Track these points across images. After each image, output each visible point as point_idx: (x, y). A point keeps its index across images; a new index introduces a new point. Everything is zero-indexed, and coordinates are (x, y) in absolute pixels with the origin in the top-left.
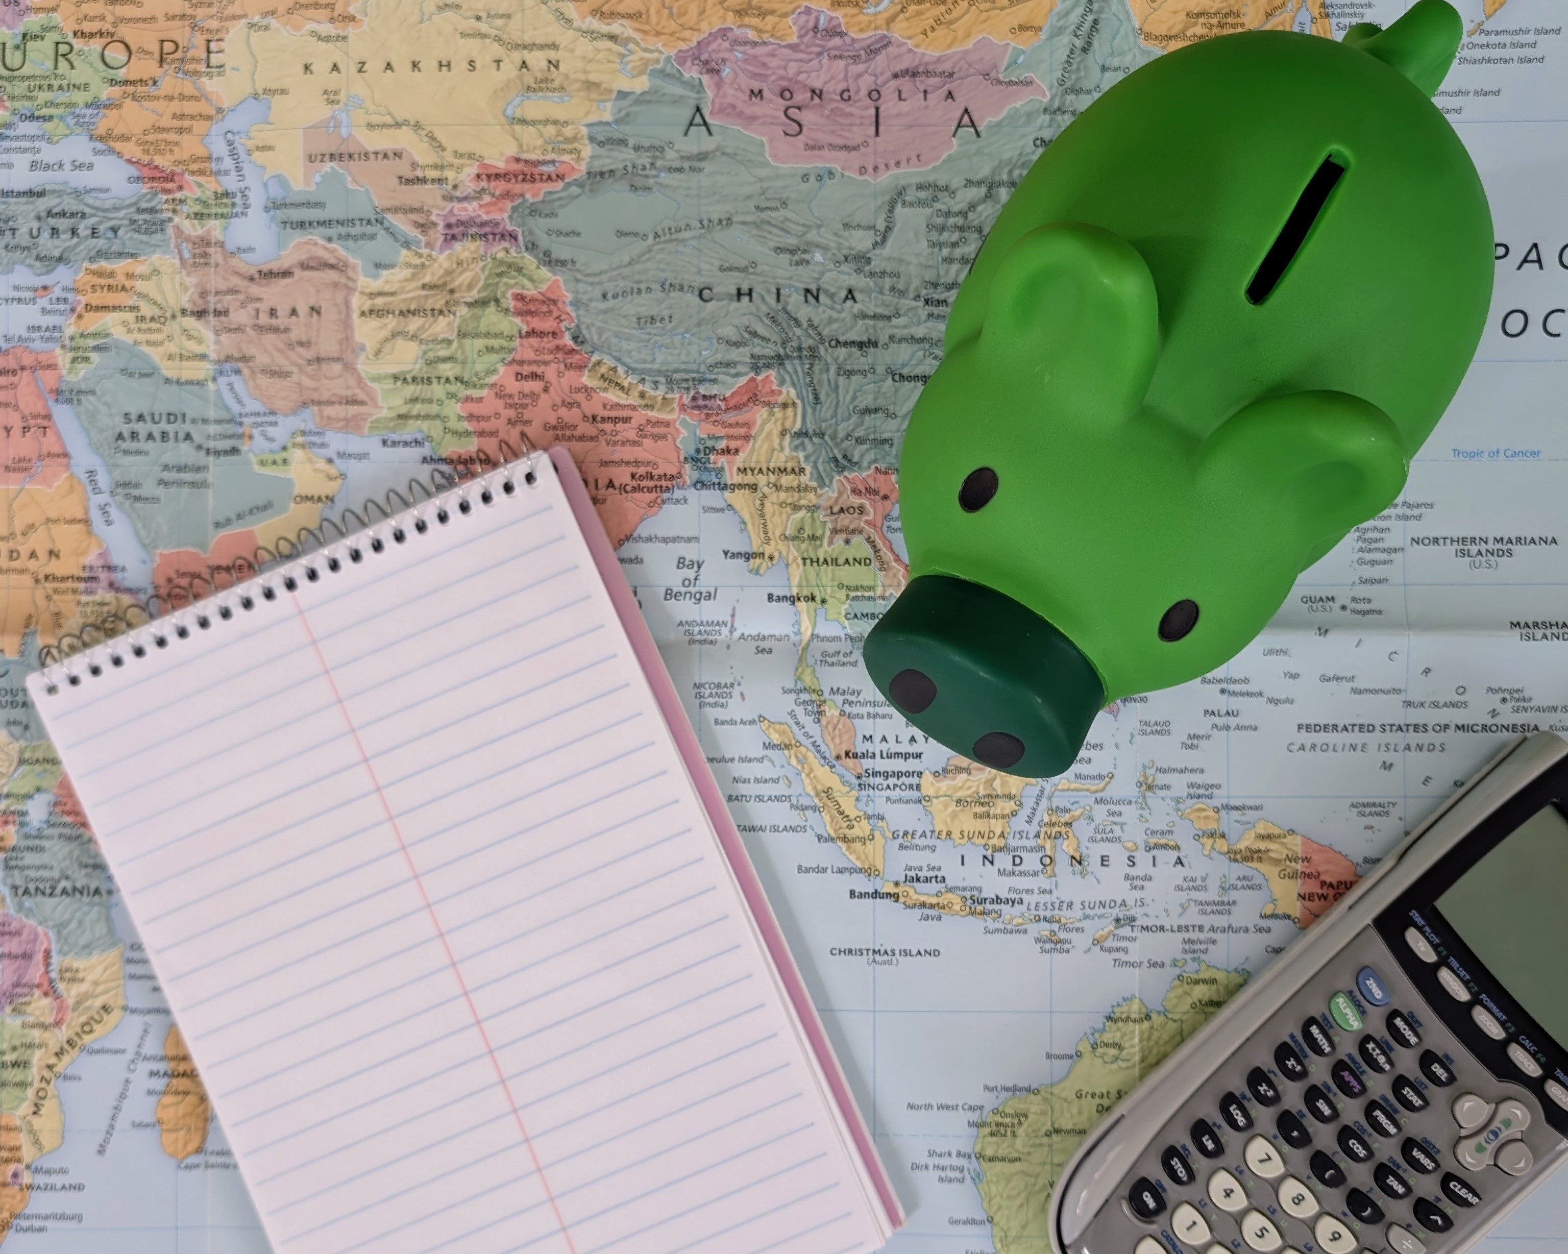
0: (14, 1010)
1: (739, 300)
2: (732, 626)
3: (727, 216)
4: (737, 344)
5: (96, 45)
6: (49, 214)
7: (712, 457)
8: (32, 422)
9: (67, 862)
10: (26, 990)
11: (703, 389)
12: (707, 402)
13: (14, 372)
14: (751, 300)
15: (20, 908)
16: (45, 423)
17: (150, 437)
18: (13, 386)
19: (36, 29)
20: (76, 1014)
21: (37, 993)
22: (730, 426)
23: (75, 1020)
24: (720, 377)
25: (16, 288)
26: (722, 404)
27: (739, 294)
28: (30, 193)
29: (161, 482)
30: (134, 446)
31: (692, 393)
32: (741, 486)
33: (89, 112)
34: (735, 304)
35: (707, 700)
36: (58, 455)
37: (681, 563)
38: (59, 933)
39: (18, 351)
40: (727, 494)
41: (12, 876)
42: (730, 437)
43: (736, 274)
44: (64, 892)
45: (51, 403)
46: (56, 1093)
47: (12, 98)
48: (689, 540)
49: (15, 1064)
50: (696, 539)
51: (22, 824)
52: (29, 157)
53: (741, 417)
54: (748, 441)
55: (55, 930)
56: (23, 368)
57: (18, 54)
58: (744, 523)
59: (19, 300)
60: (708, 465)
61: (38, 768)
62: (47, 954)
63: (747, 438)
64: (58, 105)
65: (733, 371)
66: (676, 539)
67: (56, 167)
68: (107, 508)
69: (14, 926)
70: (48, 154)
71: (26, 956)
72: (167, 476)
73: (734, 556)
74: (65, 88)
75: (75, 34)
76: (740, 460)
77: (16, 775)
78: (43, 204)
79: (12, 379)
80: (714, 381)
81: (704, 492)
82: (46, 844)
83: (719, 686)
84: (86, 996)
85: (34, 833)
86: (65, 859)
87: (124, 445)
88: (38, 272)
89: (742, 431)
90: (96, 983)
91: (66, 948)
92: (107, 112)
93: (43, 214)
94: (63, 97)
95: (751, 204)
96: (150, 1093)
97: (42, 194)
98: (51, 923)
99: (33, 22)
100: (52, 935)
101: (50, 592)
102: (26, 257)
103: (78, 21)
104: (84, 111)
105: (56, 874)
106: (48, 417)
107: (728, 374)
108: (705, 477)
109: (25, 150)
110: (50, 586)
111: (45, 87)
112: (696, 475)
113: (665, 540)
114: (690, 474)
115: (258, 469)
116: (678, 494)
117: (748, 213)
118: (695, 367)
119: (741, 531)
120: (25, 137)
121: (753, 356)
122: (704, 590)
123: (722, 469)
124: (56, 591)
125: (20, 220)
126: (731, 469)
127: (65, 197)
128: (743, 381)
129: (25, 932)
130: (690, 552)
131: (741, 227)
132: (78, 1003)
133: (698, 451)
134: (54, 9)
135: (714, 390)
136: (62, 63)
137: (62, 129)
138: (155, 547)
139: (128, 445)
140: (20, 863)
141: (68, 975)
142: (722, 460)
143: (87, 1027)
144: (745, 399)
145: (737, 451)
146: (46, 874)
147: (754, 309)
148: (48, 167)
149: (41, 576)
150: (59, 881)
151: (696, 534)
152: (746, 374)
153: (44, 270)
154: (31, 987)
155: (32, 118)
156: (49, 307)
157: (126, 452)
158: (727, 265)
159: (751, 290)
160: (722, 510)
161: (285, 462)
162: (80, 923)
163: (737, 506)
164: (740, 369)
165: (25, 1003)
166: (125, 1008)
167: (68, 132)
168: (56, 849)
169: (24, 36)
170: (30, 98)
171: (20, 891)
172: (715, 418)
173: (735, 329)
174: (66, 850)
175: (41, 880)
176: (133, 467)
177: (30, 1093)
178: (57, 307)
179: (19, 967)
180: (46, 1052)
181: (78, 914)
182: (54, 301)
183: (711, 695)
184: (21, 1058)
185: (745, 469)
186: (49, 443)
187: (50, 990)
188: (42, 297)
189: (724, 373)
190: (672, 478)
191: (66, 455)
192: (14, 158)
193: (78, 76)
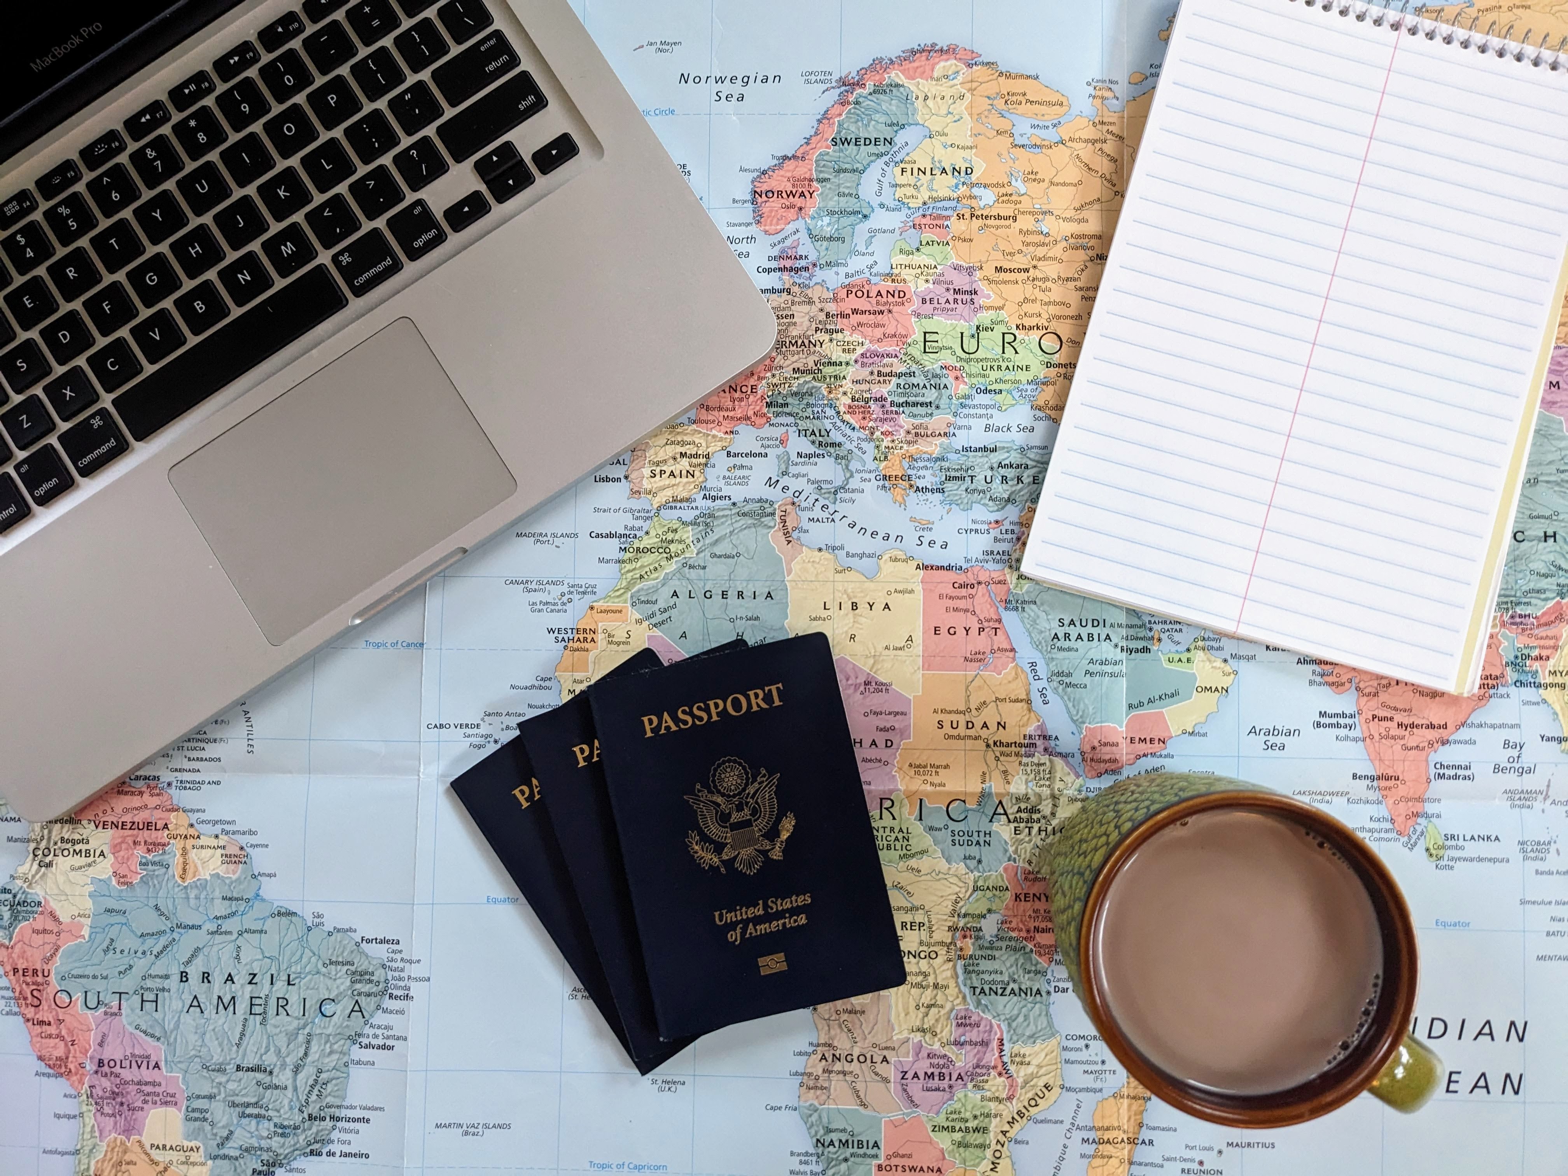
0: (974, 1086)
1: (1545, 541)
2: (1547, 794)
3: (1535, 476)
4: (1546, 576)
5: (1035, 335)
6: (1000, 465)
7: (1528, 662)
8: (986, 624)
9: (1014, 968)
10: (984, 1071)
11: (1519, 610)
12: (1523, 620)
13: (972, 586)
14: (1555, 541)
15: (979, 1004)
16: (997, 625)
17: (1079, 637)
18: (972, 597)
19: (988, 323)
20: (1023, 1091)
21: (993, 1073)
22: (1542, 638)
23: (1024, 1096)
24: (1533, 601)
25: (974, 522)
26: (1535, 621)
27: (1546, 536)
28: (985, 449)
29: (1087, 672)
30: (1067, 644)
31: (1510, 612)
32: (1552, 685)
33: (1029, 387)
34: (1543, 544)
35: (1529, 855)
36: (1006, 650)
37: (1506, 744)
38: (1009, 1025)
39: (976, 570)
40: (1541, 691)
41: (970, 979)
42: (1543, 647)
43: (1543, 521)
44: (1013, 992)
45: (1001, 610)
46: (1008, 1154)
47: (970, 375)
48: (1512, 726)
49: (976, 1130)
50: (1518, 726)
51: (978, 938)
52: (984, 421)
53: (1551, 631)
54: (1557, 650)
55: (1006, 1022)
56: (979, 583)
57: (974, 342)
58: (1555, 713)
59: (976, 531)
60: (1524, 668)
61: (989, 894)
62: (1001, 1042)
63: (1555, 648)
64: (1005, 382)
65: (1543, 596)
66: (1502, 726)
67: (1005, 429)
68: (1044, 691)
69: (975, 1018)
70: (999, 419)
71: (985, 1044)
72: (1092, 668)
73: (1548, 739)
74: (1011, 369)
75: (1018, 327)
76: (1551, 664)
77: (971, 899)
78: (995, 458)
79: (970, 591)
80: (1528, 604)
81: (1523, 689)
82: (997, 954)
83: (1539, 843)
84: (1033, 1076)
85: (987, 945)
86: (1011, 966)
87: (1059, 644)
88: (991, 509)
89: (1551, 643)
90: (1039, 1066)
91: (1015, 1038)
92: (1044, 387)
93: (995, 465)
94: (1010, 376)
95: (1553, 469)
96: (1083, 1156)
97: (994, 450)
98: (1003, 1018)
99: (985, 317)
100: (1004, 1027)
101: (998, 754)
102: (982, 498)
103: (1020, 317)
104: (1026, 387)
105: (1006, 978)
106: (999, 621)
107: (1539, 599)
108: (1523, 678)
109: (981, 416)
110: (998, 750)
111: (995, 368)
112: (1515, 676)
113: (1493, 726)
114: (1511, 675)
115: (1166, 665)
116: (1502, 690)
117: (1550, 474)
118: (1513, 593)
119: (1554, 720)
120: (980, 406)
121: (1558, 585)
122: (1525, 766)
123: (1537, 671)
124: (1002, 754)
125: (977, 470)
126: (1543, 672)
127: (1012, 452)
128: (1550, 604)
129: (983, 1024)
130: (1514, 736)
131: (1545, 484)
132: (1026, 1083)
133: (1516, 657)
134: (1001, 308)
135: (1528, 611)
136: (1009, 349)
137: (1009, 400)
138: (1084, 723)
139: (1062, 643)
140: (976, 969)
141: (1017, 1059)
142: (1536, 665)
143: (1033, 1102)
144: (1553, 618)
145: (1548, 658)
146: (998, 978)
147: (1558, 549)
148: (998, 429)
149: (991, 742)
150: (1008, 984)
151: (1518, 722)
152: (1554, 598)
153: (996, 508)
154: (988, 1068)
155: (986, 391)
156: (1000, 536)
157: (1060, 649)
158: (1535, 514)
159: (1555, 533)
160: (1538, 703)
161: (1188, 660)
162: (1026, 1017)
163: (1550, 701)
164: (1549, 595)
165: (983, 1081)
166: (1062, 1087)
167: (1014, 402)
168: (1004, 958)
169: (978, 328)
170: (984, 376)
171: (978, 991)
172: (1529, 632)
173: (1543, 564)
174: (1013, 959)
175: (994, 982)
176: (1064, 660)
177: (989, 1153)
178: (1005, 536)
179: (978, 1052)
180: (1000, 1121)
181: (1024, 1010)
182: (1004, 531)
183: (1532, 850)
184: (980, 1125)
185: (1555, 672)
186: (1000, 641)
187: (1005, 1072)
188: (994, 529)
189: (1535, 598)
190: (1497, 678)
191: (1013, 650)
192: (972, 422)
193: (1021, 359)
